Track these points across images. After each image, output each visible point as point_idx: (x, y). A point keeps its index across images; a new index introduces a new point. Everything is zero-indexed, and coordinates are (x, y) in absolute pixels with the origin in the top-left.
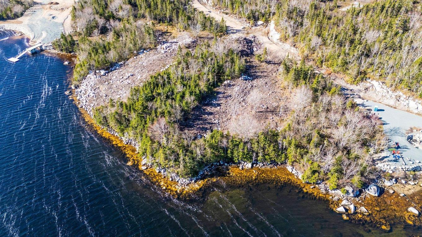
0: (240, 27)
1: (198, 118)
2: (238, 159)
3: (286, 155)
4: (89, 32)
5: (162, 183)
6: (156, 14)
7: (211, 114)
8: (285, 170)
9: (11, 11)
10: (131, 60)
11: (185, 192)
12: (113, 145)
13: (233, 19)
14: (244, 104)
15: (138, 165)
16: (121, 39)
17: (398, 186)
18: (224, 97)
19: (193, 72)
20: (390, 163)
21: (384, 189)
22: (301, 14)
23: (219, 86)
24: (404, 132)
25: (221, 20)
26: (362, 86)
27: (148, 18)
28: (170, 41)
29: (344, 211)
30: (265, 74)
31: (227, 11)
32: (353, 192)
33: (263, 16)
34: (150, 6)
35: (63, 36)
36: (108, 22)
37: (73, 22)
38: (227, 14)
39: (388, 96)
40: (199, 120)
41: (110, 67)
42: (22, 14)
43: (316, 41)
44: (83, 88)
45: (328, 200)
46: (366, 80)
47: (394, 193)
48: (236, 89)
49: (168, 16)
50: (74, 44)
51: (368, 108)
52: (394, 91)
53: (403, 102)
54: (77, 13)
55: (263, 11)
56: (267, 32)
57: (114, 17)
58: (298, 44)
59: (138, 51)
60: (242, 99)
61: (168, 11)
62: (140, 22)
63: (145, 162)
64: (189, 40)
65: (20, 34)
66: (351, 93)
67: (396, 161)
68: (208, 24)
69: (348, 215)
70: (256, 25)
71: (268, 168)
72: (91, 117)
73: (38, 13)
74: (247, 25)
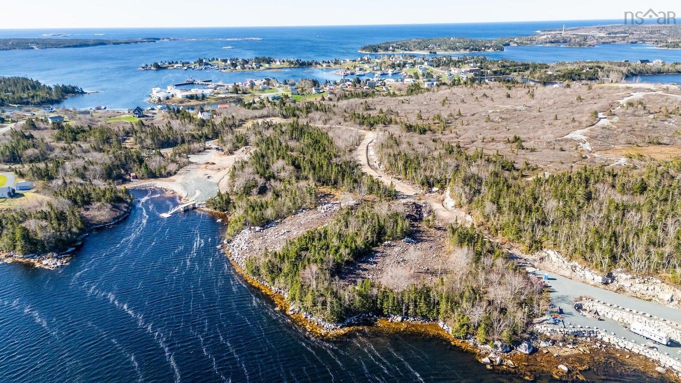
0: (412, 193)
1: (351, 272)
2: (388, 311)
3: (438, 310)
4: (247, 191)
5: (308, 326)
6: (320, 176)
7: (365, 270)
8: (437, 326)
9: (165, 169)
10: (289, 218)
11: (329, 335)
12: (262, 293)
13: (406, 185)
14: (403, 264)
15: (285, 311)
16: (280, 199)
17: (555, 348)
18: (382, 256)
19: (351, 231)
20: (548, 325)
21: (537, 349)
22: (479, 181)
23: (378, 246)
24: (573, 300)
25: (390, 184)
26: (537, 255)
27: (311, 180)
28: (332, 202)
29: (489, 361)
30: (432, 238)
31: (399, 177)
32: (502, 346)
33: (439, 183)
34: (314, 169)
35: (219, 194)
36: (269, 182)
37: (231, 181)
38: (399, 179)
39: (564, 267)
40: (352, 274)
41: (265, 223)
42: (175, 173)
43: (489, 207)
44: (236, 242)
45: (475, 354)
46: (541, 249)
47: (547, 353)
48: (396, 249)
49: (333, 178)
50: (229, 203)
51: (539, 276)
52: (570, 260)
53: (579, 273)
54: (237, 172)
55: (439, 178)
56: (442, 199)
57: (274, 178)
58: (473, 212)
59: (296, 210)
60: (401, 259)
61: (333, 173)
62: (302, 183)
63: (292, 308)
64: (352, 202)
65: (172, 192)
66: (524, 262)
67: (555, 324)
68: (376, 187)
69: (493, 366)
70: (430, 192)
71: (419, 323)
72: (242, 267)
73: (192, 172)
74: (420, 191)
